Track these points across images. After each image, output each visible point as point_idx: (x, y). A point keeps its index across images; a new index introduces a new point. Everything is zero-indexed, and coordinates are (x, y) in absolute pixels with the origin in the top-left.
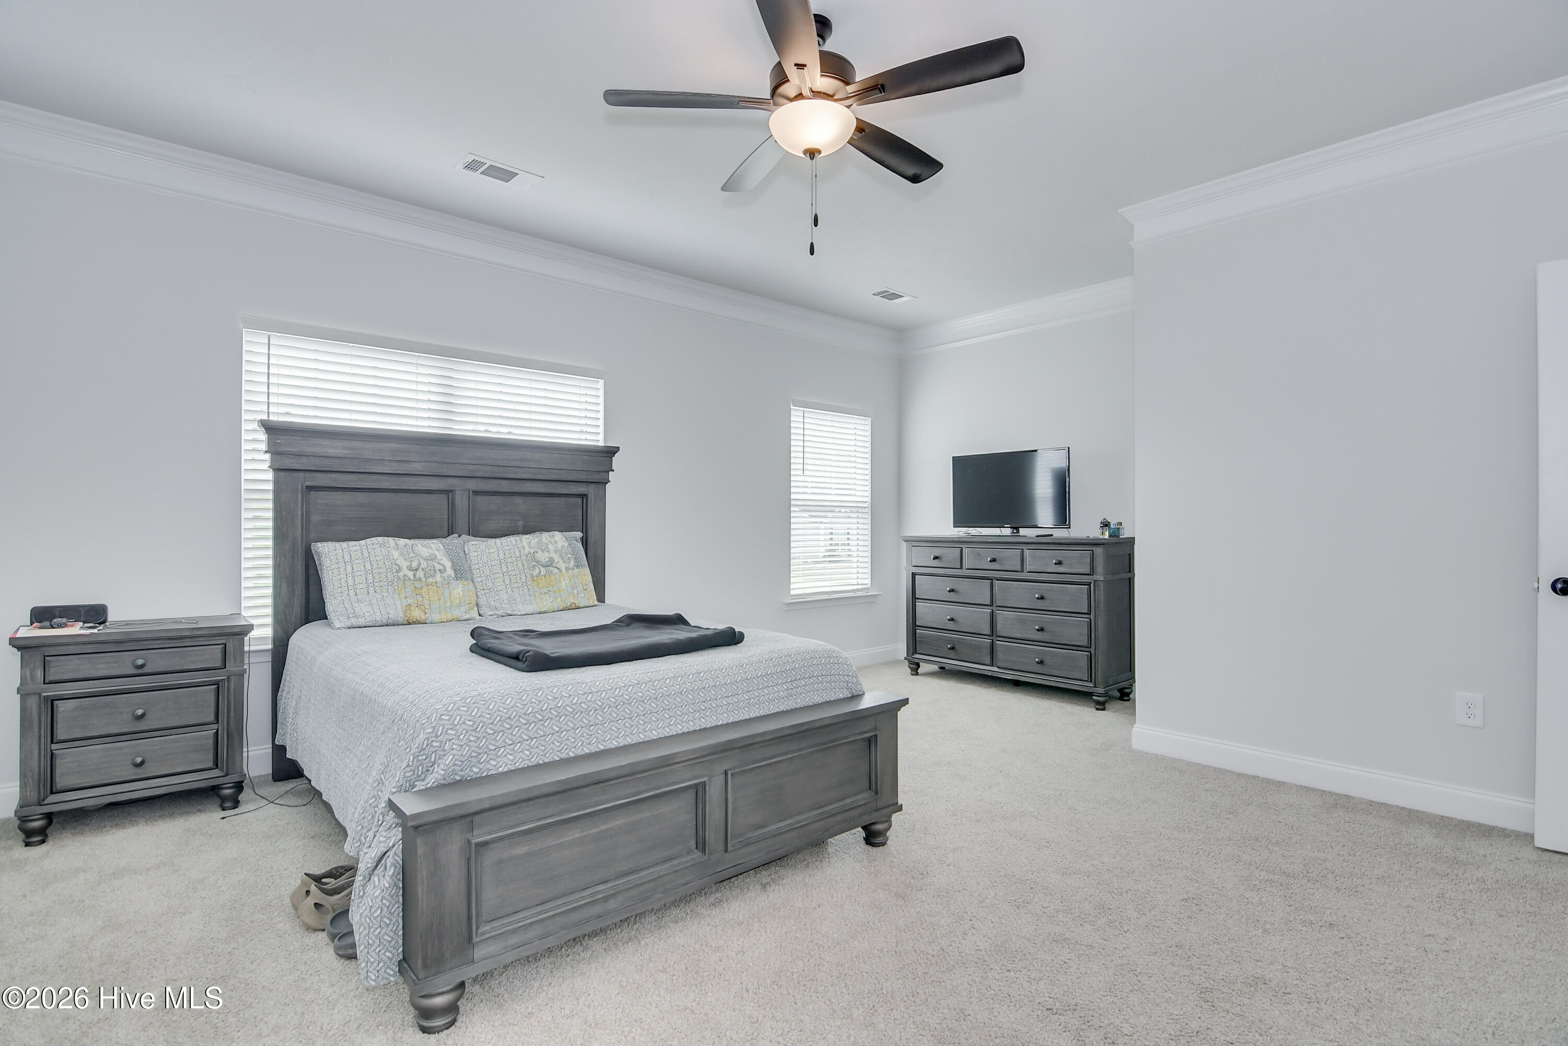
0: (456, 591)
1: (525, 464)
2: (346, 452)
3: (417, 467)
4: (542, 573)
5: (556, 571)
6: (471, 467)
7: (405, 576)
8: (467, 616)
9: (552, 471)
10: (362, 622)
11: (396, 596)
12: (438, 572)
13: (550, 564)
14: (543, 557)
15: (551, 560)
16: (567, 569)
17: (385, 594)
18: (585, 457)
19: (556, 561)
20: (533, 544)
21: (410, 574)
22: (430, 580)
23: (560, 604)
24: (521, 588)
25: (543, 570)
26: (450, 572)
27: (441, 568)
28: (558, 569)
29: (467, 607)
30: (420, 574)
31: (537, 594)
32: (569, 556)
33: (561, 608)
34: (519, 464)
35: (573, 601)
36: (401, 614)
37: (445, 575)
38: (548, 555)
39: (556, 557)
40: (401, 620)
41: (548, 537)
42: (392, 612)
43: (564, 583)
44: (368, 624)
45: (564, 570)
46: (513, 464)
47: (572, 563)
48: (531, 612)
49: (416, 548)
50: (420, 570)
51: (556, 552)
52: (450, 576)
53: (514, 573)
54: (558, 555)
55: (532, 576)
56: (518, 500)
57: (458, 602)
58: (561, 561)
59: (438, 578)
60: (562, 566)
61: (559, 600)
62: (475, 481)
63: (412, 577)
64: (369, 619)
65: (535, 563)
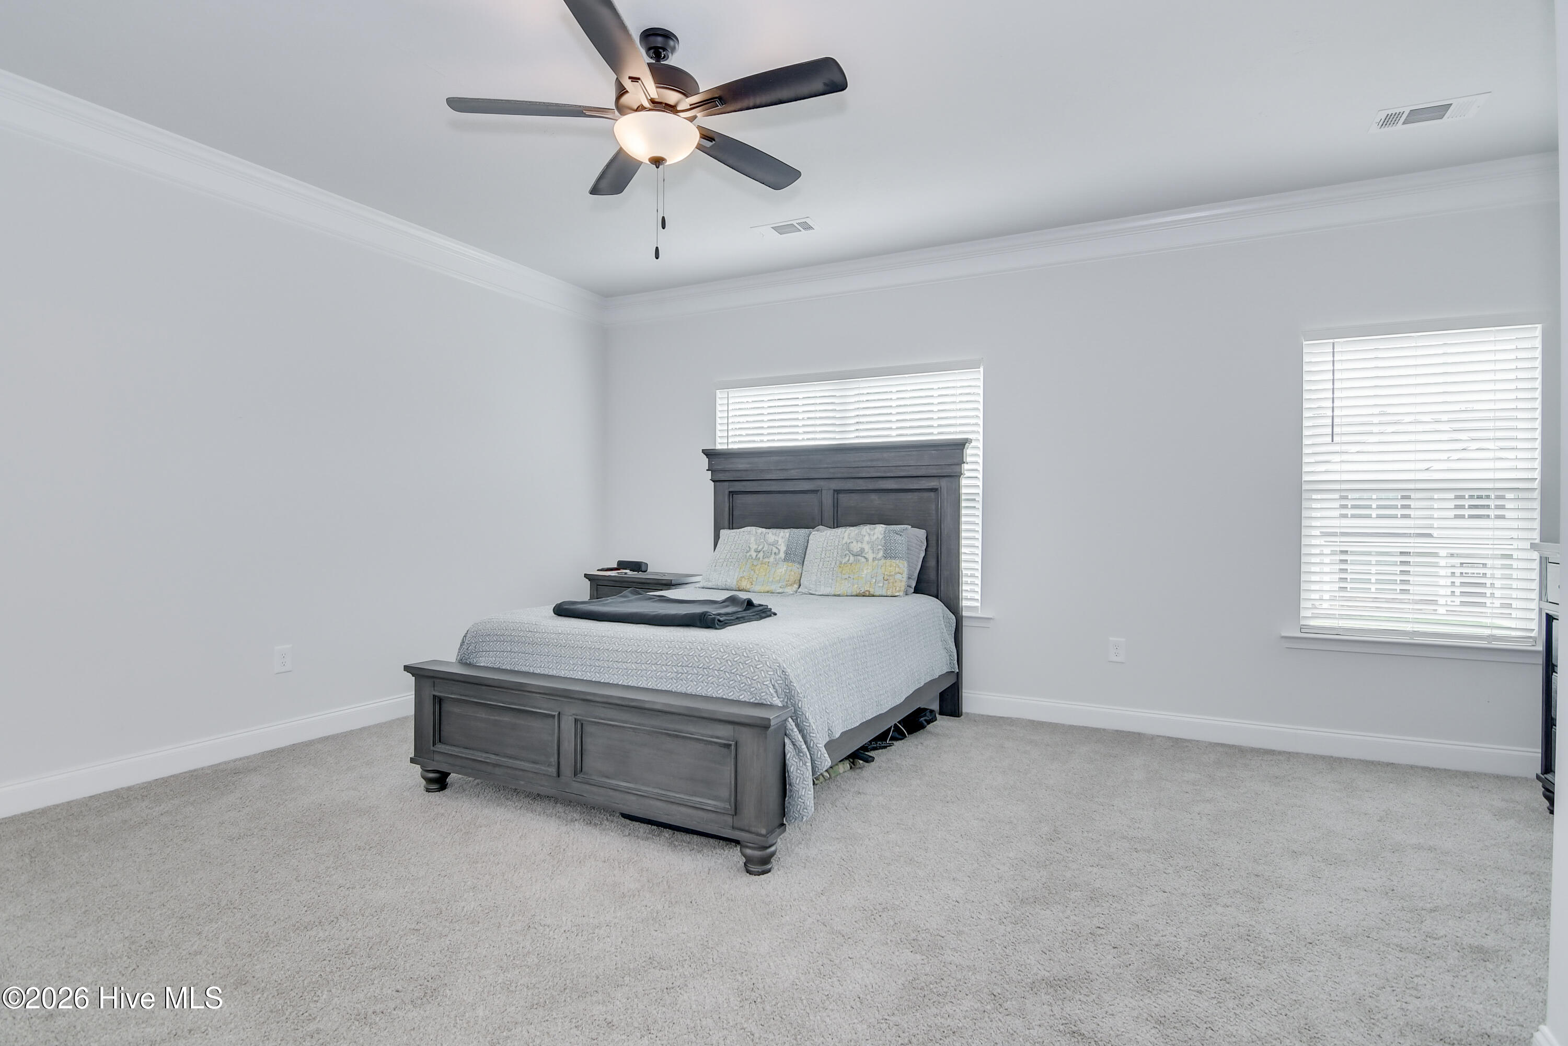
0: (780, 570)
1: (875, 464)
2: (748, 466)
3: (794, 474)
4: (850, 562)
5: (863, 560)
6: (832, 470)
7: (750, 555)
8: (781, 590)
9: (902, 468)
10: (710, 585)
11: (738, 570)
12: (773, 554)
13: (860, 553)
14: (856, 547)
15: (862, 550)
16: (874, 559)
17: (731, 567)
18: (933, 452)
19: (866, 551)
20: (853, 534)
21: (754, 554)
22: (766, 560)
23: (855, 590)
24: (827, 573)
25: (852, 558)
26: (782, 555)
27: (777, 551)
28: (866, 558)
29: (785, 583)
30: (761, 555)
31: (838, 579)
32: (880, 547)
33: (854, 593)
34: (869, 464)
35: (868, 589)
36: (735, 583)
37: (778, 557)
38: (860, 546)
39: (867, 548)
40: (734, 587)
41: (868, 531)
42: (729, 581)
43: (865, 572)
44: (713, 587)
45: (870, 560)
46: (864, 464)
47: (881, 554)
48: (826, 594)
49: (767, 535)
50: (762, 552)
51: (868, 543)
52: (780, 558)
53: (828, 559)
54: (870, 545)
55: (841, 563)
56: (874, 496)
57: (778, 578)
58: (870, 551)
59: (772, 559)
60: (870, 556)
61: (856, 586)
62: (836, 481)
63: (754, 557)
64: (714, 583)
65: (847, 552)
